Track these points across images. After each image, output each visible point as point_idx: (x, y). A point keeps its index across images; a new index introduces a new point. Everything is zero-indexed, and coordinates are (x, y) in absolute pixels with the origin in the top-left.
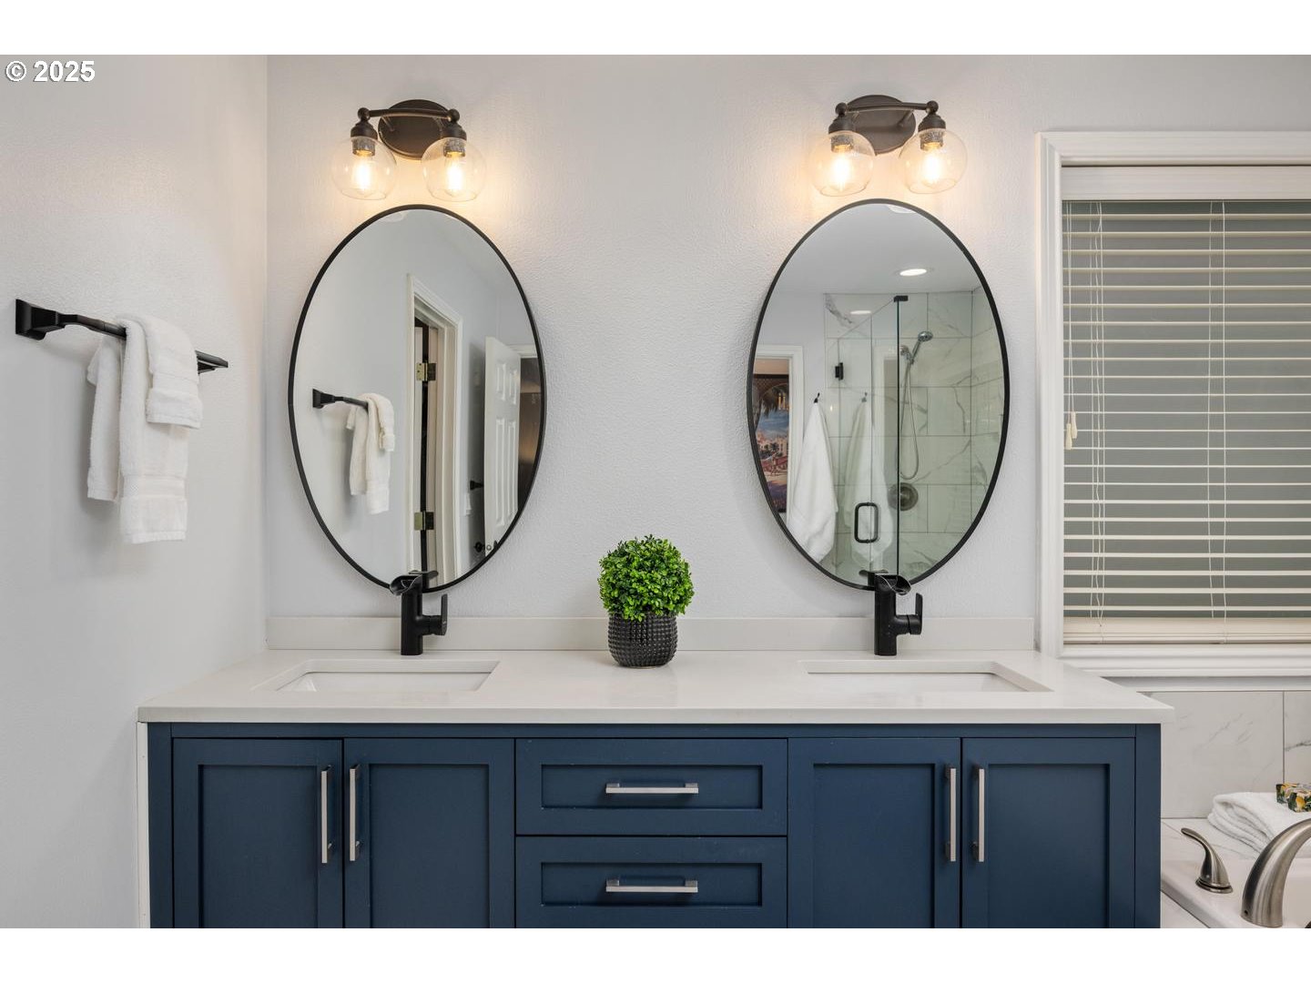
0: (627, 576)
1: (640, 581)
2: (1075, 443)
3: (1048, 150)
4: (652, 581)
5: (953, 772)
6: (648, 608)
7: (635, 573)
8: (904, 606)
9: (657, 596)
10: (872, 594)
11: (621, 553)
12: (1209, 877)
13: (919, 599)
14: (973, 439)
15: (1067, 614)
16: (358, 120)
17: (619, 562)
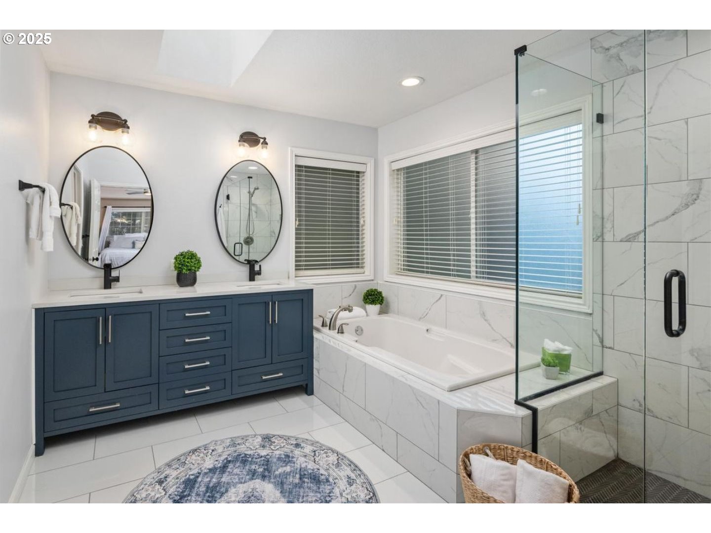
0: (184, 261)
1: (188, 262)
2: (298, 226)
3: (292, 152)
4: (192, 262)
5: (270, 303)
6: (190, 270)
7: (186, 260)
8: (257, 268)
9: (193, 266)
10: (248, 266)
11: (182, 254)
12: (323, 325)
13: (260, 266)
14: (272, 222)
15: (296, 269)
16: (91, 118)
17: (181, 257)
